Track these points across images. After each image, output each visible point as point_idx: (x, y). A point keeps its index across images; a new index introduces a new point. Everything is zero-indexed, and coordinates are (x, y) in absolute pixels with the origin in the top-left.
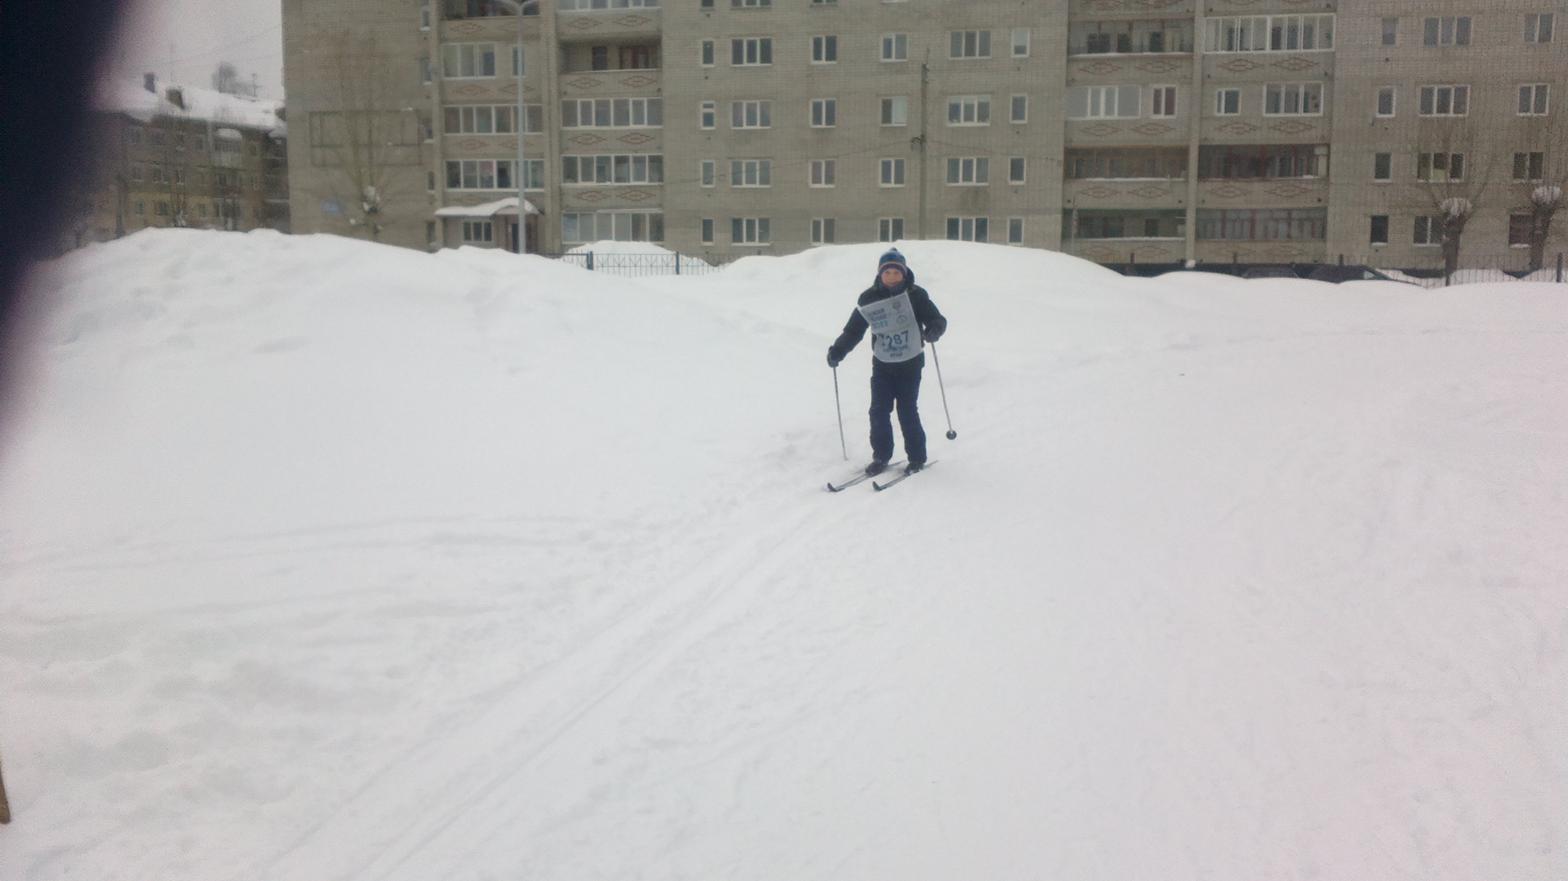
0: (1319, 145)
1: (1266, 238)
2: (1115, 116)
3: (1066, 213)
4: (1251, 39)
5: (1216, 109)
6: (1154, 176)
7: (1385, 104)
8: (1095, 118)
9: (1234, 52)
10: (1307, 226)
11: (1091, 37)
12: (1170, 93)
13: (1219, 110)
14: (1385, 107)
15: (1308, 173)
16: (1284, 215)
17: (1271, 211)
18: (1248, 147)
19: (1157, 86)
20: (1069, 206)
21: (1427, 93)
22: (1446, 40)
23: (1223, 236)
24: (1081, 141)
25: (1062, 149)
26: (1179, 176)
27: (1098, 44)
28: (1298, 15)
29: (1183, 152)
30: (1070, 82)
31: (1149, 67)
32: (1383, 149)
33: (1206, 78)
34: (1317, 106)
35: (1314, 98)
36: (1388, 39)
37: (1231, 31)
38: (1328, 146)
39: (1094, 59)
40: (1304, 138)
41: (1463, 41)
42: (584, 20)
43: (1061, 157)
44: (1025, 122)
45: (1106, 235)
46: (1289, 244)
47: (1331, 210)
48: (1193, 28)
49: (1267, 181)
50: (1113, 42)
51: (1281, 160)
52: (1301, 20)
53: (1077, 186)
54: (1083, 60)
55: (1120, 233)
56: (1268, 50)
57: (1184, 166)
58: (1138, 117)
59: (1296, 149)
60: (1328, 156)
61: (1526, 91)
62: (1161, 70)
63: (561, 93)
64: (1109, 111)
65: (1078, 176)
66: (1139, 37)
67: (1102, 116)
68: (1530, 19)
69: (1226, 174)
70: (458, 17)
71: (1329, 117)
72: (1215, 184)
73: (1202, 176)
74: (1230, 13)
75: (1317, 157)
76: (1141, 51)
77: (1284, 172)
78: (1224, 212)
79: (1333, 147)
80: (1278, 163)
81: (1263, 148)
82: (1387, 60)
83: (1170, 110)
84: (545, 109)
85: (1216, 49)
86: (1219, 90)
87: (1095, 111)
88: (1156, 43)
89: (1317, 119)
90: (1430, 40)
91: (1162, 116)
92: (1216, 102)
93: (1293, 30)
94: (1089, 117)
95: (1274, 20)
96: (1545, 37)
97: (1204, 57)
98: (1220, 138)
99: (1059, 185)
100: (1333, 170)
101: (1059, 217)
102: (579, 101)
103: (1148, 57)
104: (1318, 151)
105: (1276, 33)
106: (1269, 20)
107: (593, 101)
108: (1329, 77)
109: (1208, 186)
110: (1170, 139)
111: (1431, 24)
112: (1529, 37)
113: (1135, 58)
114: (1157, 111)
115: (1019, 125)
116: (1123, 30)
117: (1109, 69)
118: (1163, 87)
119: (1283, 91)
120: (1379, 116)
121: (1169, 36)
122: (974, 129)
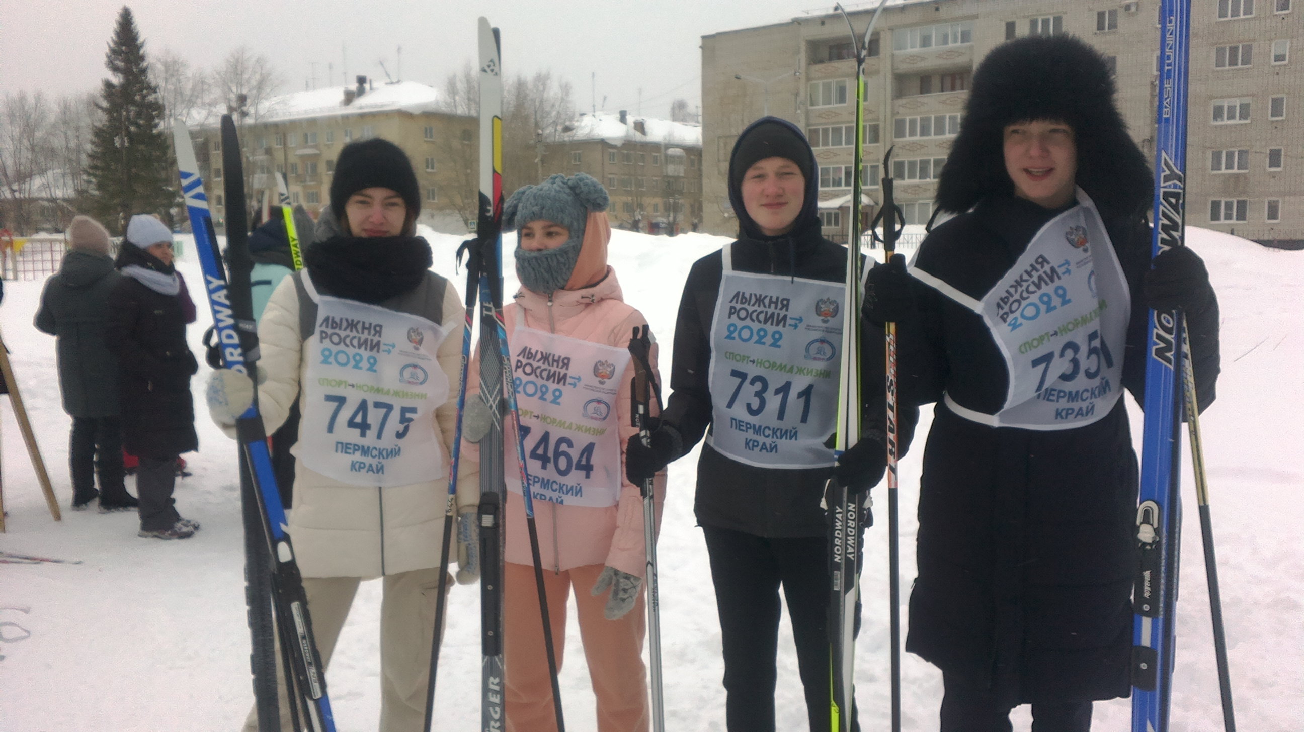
42: (913, 58)
44: (1283, 118)
63: (894, 113)
70: (821, 62)
84: (882, 125)
102: (908, 118)
107: (918, 118)
115: (1278, 121)
122: (1236, 126)
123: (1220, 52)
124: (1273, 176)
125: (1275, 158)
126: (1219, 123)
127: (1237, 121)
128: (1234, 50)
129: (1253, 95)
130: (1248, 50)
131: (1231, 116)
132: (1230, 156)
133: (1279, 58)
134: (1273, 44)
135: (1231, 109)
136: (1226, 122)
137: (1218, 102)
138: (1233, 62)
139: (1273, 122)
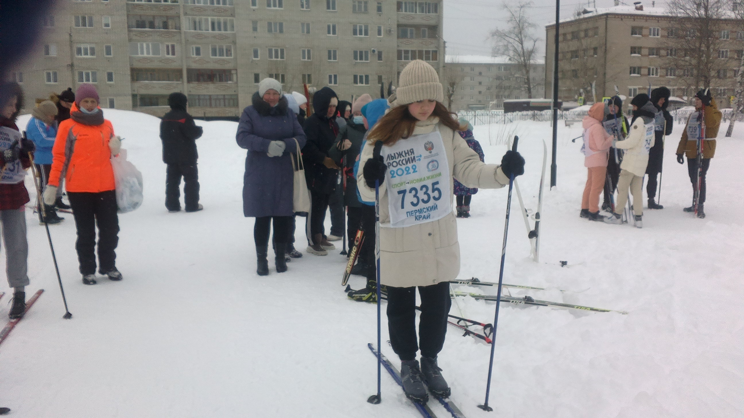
0: (233, 69)
1: (216, 106)
2: (151, 55)
3: (134, 96)
4: (203, 26)
5: (192, 54)
6: (169, 80)
7: (256, 55)
8: (142, 56)
9: (197, 31)
10: (232, 102)
11: (137, 21)
12: (173, 47)
13: (193, 54)
14: (256, 56)
15: (230, 80)
16: (222, 97)
17: (218, 95)
18: (205, 70)
19: (167, 43)
20: (136, 93)
21: (270, 51)
22: (276, 31)
23: (199, 105)
24: (137, 65)
25: (129, 68)
26: (179, 81)
27: (141, 24)
28: (221, 18)
29: (180, 71)
30: (130, 40)
31: (163, 35)
32: (256, 71)
33: (187, 41)
34: (231, 54)
35: (229, 51)
36: (255, 29)
37: (195, 23)
38: (236, 70)
39: (139, 31)
40: (227, 67)
41: (281, 31)
43: (129, 72)
44: (111, 56)
45: (152, 105)
46: (225, 109)
47: (240, 95)
48: (179, 20)
49: (214, 83)
50: (147, 24)
51: (219, 75)
52: (222, 19)
53: (137, 84)
54: (135, 31)
55: (157, 105)
56: (210, 31)
57: (181, 77)
58: (160, 56)
59: (224, 71)
60: (237, 74)
61: (304, 52)
62: (168, 37)
64: (148, 53)
65: (137, 80)
66: (158, 22)
67: (145, 55)
68: (303, 24)
69: (198, 80)
71: (236, 59)
72: (194, 84)
73: (189, 81)
74: (193, 15)
75: (233, 74)
76: (159, 28)
77: (221, 80)
78: (199, 95)
79: (239, 71)
80: (218, 76)
81: (212, 70)
82: (255, 37)
83: (173, 54)
85: (190, 30)
86: (192, 46)
87: (142, 53)
88: (165, 26)
89: (231, 59)
90: (270, 31)
91: (170, 56)
92: (191, 50)
93: (219, 24)
94: (140, 55)
95: (212, 19)
96: (308, 32)
97: (185, 33)
98: (194, 66)
99: (129, 84)
100: (238, 79)
101: (130, 98)
103: (162, 31)
104: (233, 72)
105: (213, 24)
106: (210, 19)
108: (234, 43)
109: (191, 85)
110: (175, 65)
111: (270, 24)
112: (303, 32)
113: (157, 32)
114: (168, 54)
115: (109, 58)
116: (151, 19)
117: (146, 35)
118: (170, 44)
119: (217, 47)
120: (254, 59)
121: (170, 22)
122: (89, 59)
123: (77, 18)
124: (110, 86)
125: (110, 77)
126: (80, 56)
127: (89, 56)
128: (84, 19)
129: (96, 43)
130: (91, 19)
131: (86, 54)
132: (87, 75)
133: (107, 25)
134: (103, 18)
135: (86, 50)
136: (83, 56)
137: (79, 46)
138: (84, 25)
139: (107, 58)
